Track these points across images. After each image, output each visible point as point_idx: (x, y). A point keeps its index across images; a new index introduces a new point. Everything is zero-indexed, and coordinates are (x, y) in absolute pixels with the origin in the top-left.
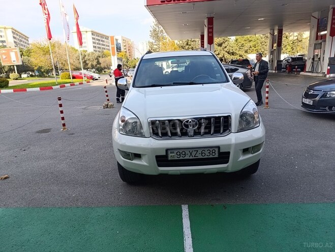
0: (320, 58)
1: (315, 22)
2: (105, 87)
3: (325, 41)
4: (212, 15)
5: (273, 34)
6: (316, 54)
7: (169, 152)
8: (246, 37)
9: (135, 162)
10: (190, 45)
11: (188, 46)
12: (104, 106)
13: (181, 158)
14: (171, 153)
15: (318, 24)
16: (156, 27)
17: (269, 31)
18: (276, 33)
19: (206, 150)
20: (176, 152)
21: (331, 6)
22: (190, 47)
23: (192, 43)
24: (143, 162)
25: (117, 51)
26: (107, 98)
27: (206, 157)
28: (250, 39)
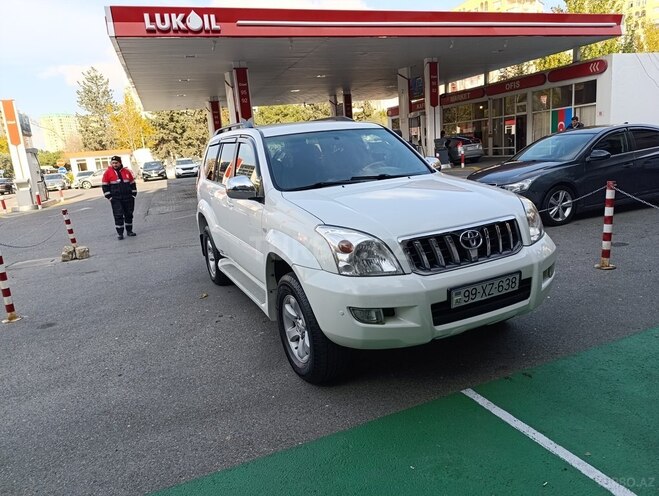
0: (420, 141)
1: (403, 84)
2: (65, 212)
3: (424, 114)
4: (243, 65)
5: (335, 103)
6: (414, 134)
7: (454, 293)
8: (277, 107)
9: (390, 325)
10: (177, 122)
11: (173, 124)
12: (64, 256)
13: (471, 301)
14: (457, 294)
15: (409, 87)
16: (90, 84)
17: (329, 98)
18: (341, 100)
19: (504, 280)
20: (463, 291)
21: (426, 60)
22: (178, 125)
23: (182, 118)
24: (405, 323)
25: (24, 134)
26: (71, 236)
27: (504, 292)
28: (285, 112)
